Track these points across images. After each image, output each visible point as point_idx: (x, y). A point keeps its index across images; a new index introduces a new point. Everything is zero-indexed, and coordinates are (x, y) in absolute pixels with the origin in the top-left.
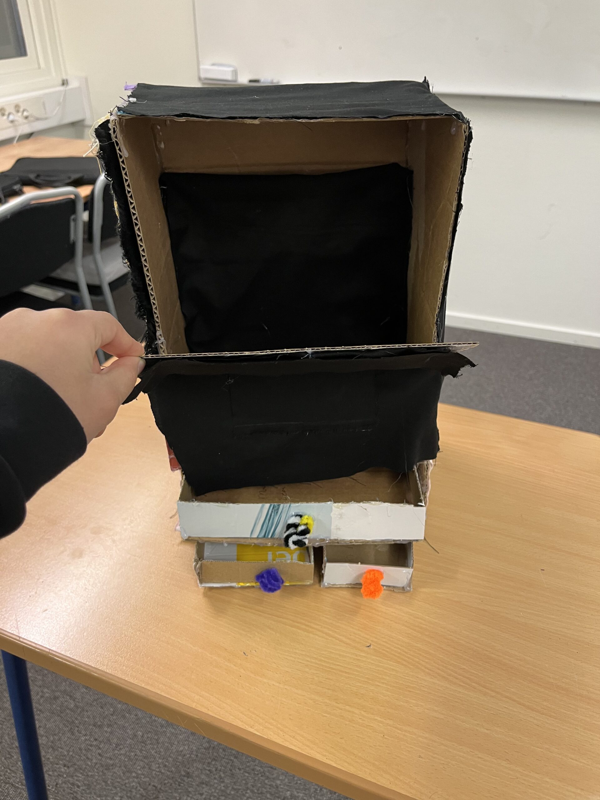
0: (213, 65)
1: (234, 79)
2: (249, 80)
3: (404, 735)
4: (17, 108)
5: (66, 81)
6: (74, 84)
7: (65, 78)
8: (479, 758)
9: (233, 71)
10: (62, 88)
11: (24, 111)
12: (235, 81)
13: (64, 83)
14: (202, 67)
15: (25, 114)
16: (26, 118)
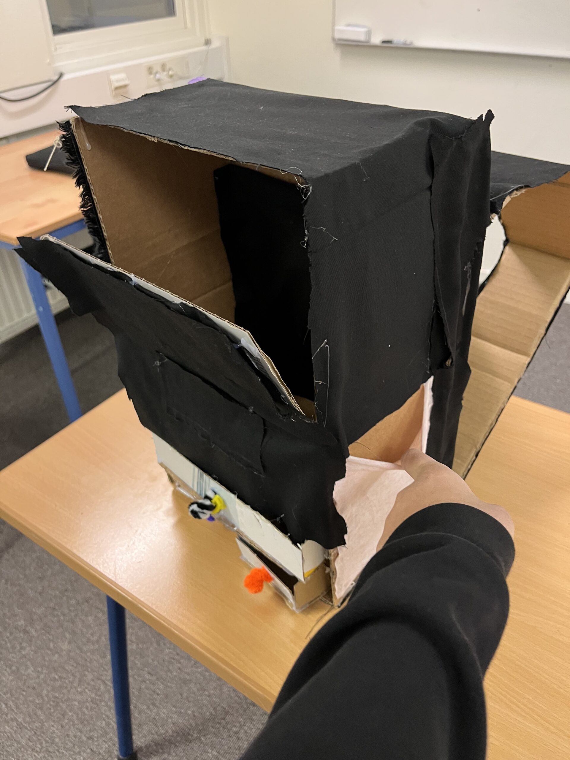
0: (348, 25)
1: (367, 39)
2: (382, 41)
4: (163, 67)
5: (209, 41)
6: (216, 44)
7: (208, 37)
9: (367, 32)
10: (204, 48)
11: (170, 70)
12: (369, 42)
13: (208, 42)
14: (337, 28)
15: (171, 73)
16: (171, 76)
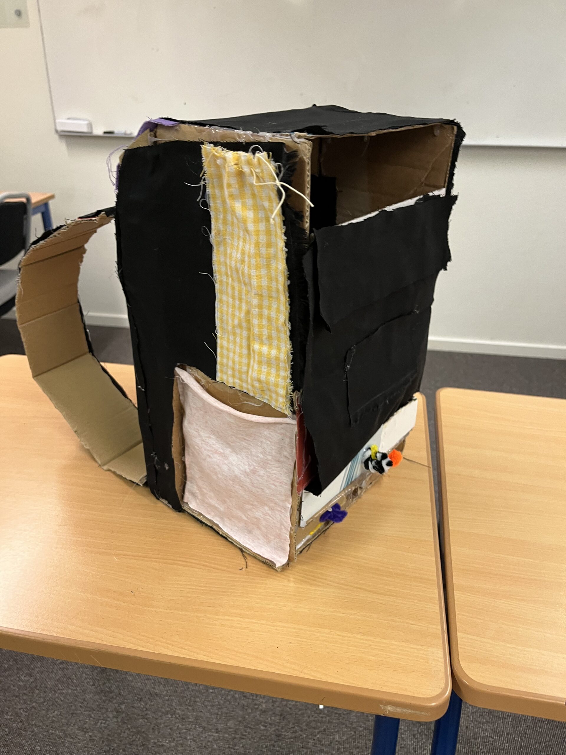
0: (69, 119)
1: (90, 131)
2: (104, 132)
3: (276, 629)
8: (339, 635)
9: (88, 124)
12: (91, 133)
14: (58, 121)
